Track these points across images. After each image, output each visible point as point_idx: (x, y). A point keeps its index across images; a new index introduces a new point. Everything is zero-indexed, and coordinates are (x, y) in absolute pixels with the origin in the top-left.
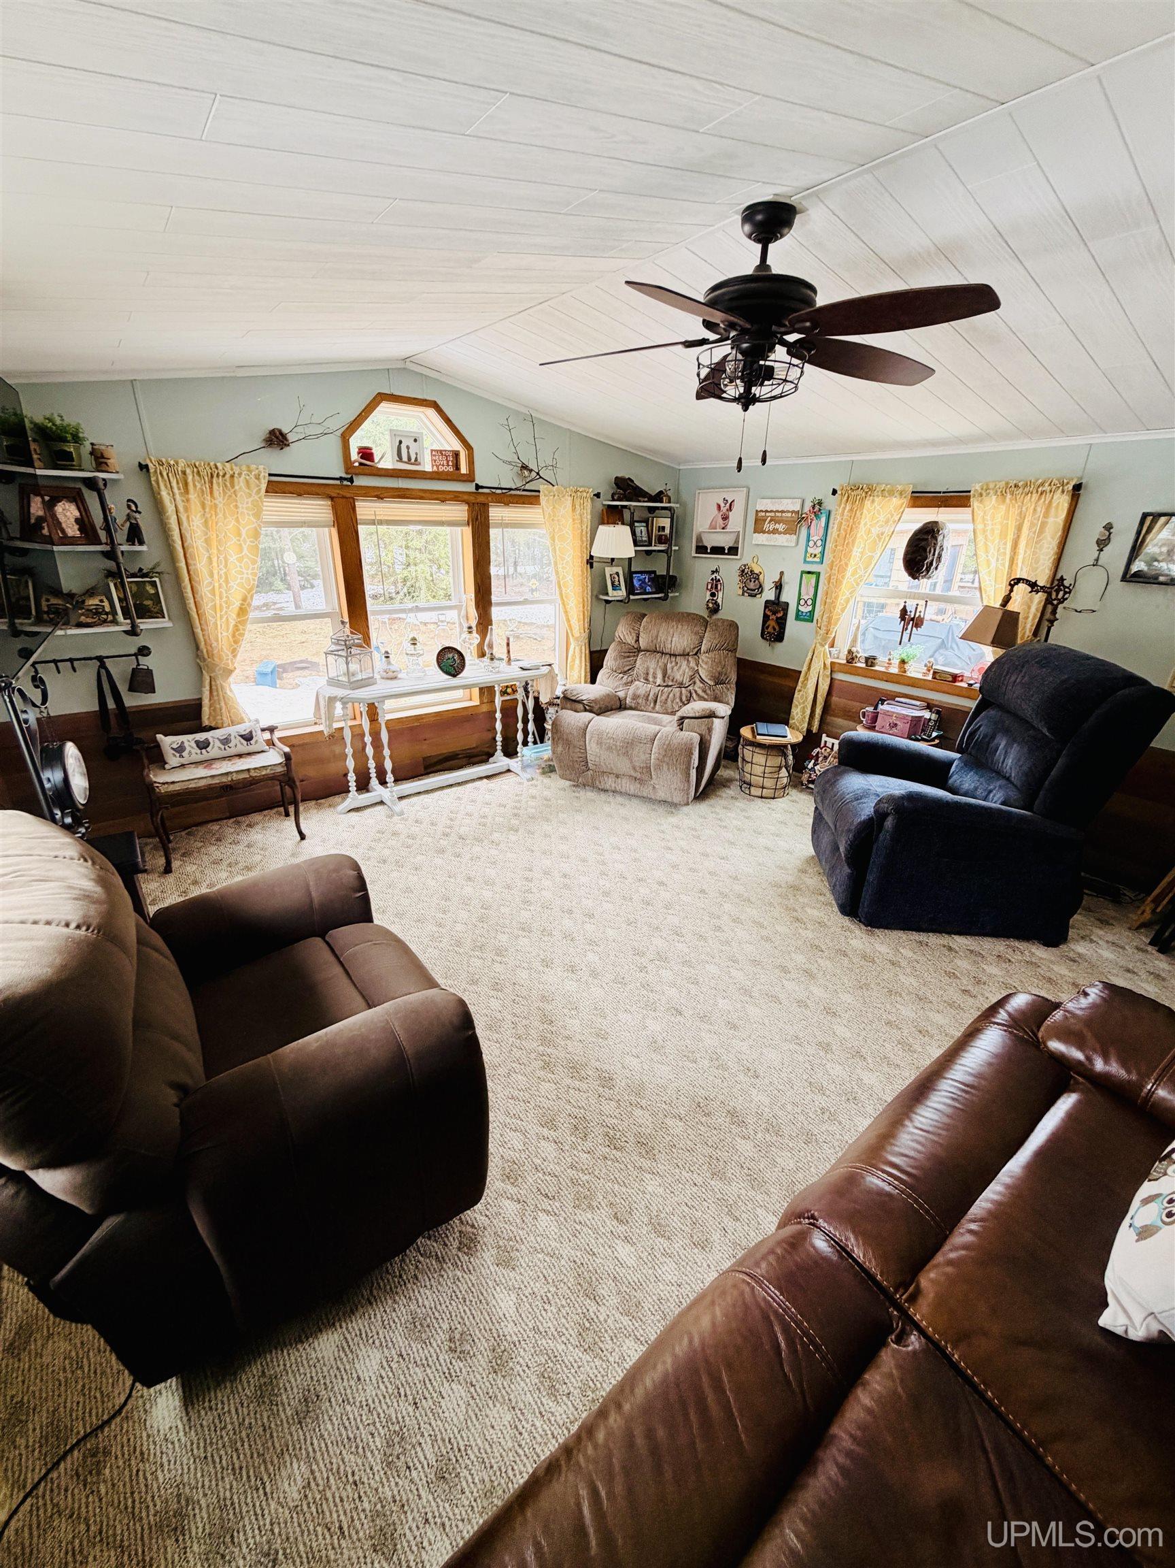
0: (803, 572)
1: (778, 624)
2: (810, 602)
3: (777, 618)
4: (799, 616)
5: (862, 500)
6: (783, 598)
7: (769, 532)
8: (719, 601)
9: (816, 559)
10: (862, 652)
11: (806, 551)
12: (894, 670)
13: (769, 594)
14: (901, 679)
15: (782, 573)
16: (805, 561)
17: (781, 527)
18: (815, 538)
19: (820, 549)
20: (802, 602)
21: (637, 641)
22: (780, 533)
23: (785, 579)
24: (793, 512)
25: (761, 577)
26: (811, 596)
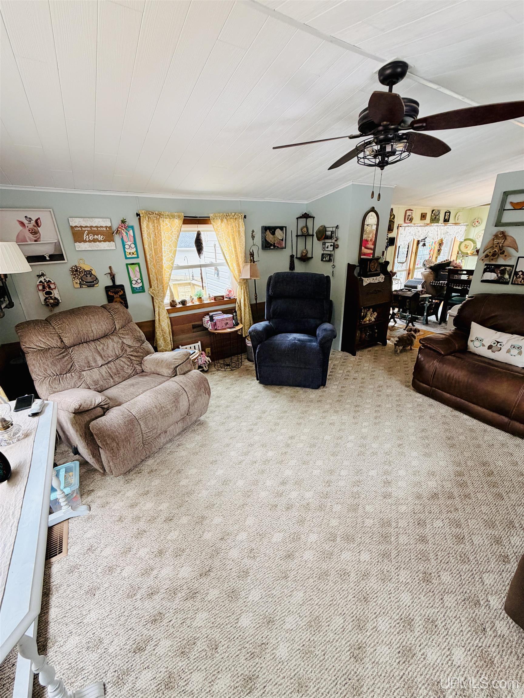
0: (127, 265)
1: (122, 299)
2: (139, 281)
3: (120, 296)
4: (134, 291)
5: (158, 220)
6: (118, 283)
7: (90, 241)
8: (57, 296)
9: (134, 256)
10: (178, 300)
11: (125, 252)
12: (197, 303)
13: (105, 281)
14: (202, 306)
15: (110, 268)
16: (126, 258)
17: (100, 237)
18: (129, 243)
19: (135, 249)
20: (134, 282)
21: (62, 341)
22: (100, 241)
23: (115, 271)
24: (106, 227)
25: (93, 272)
26: (139, 277)
